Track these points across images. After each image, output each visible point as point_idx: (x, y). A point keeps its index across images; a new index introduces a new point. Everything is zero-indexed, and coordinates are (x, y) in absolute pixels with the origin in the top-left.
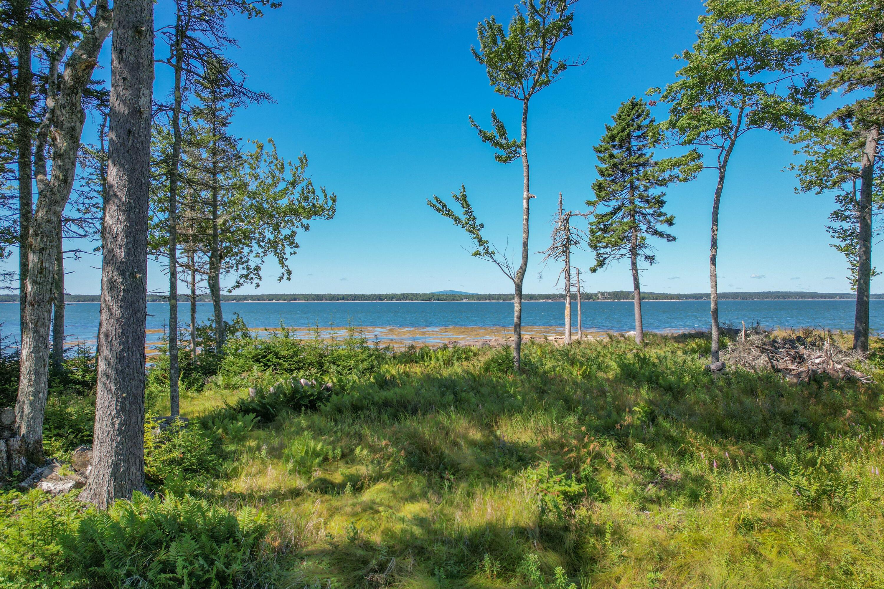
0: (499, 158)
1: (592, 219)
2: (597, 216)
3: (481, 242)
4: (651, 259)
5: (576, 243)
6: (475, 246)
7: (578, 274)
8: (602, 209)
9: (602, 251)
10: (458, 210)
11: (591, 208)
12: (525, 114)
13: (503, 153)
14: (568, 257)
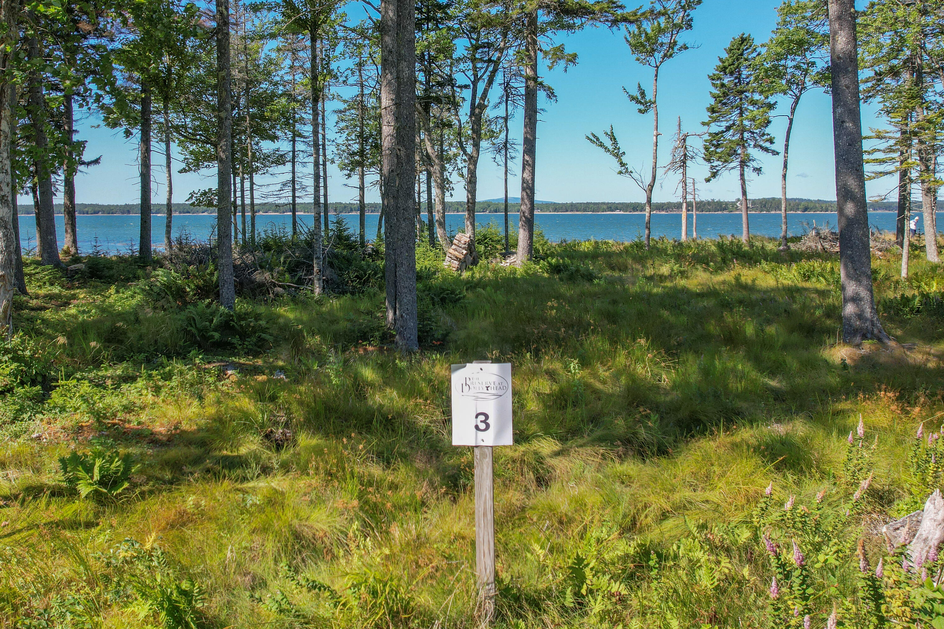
0: (640, 111)
1: (707, 137)
2: (710, 134)
3: (622, 164)
4: (758, 170)
5: (692, 157)
6: (619, 168)
7: (694, 184)
8: (715, 128)
9: (716, 163)
10: (608, 143)
11: (705, 128)
12: (656, 76)
13: (642, 107)
14: (685, 170)
